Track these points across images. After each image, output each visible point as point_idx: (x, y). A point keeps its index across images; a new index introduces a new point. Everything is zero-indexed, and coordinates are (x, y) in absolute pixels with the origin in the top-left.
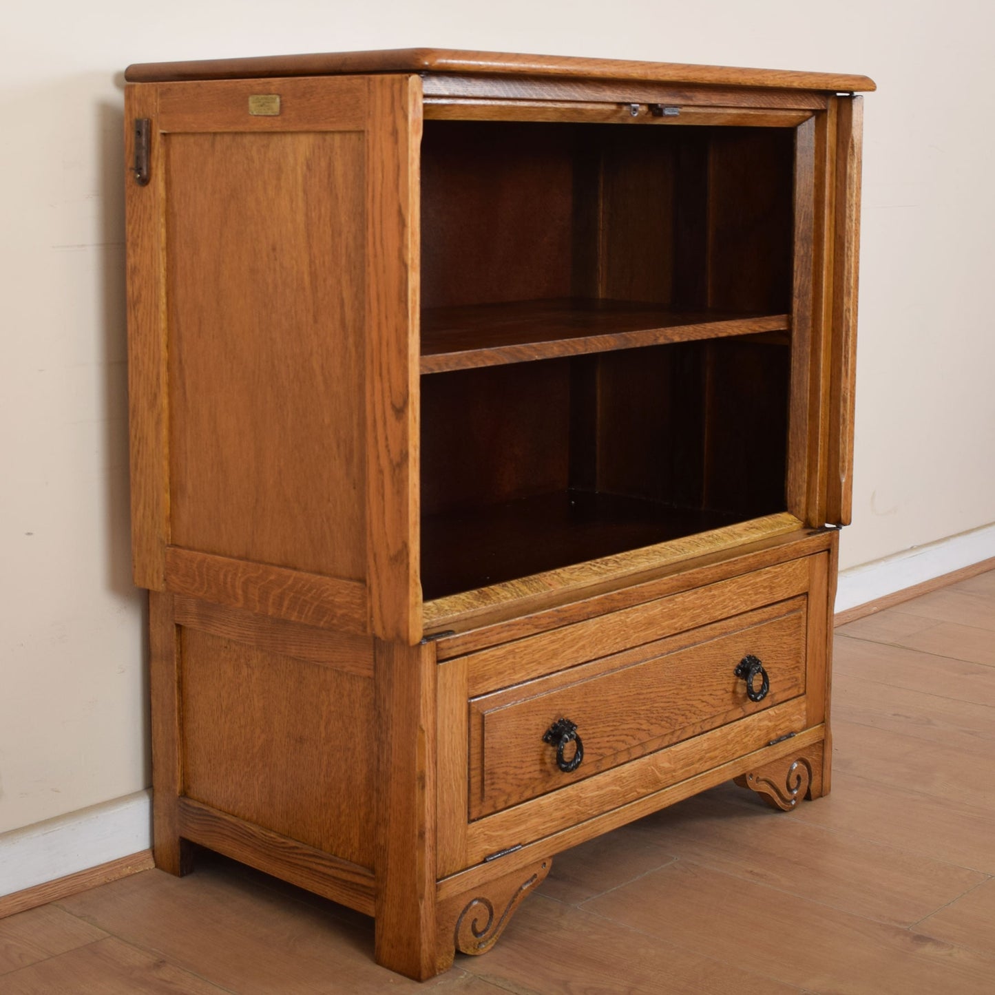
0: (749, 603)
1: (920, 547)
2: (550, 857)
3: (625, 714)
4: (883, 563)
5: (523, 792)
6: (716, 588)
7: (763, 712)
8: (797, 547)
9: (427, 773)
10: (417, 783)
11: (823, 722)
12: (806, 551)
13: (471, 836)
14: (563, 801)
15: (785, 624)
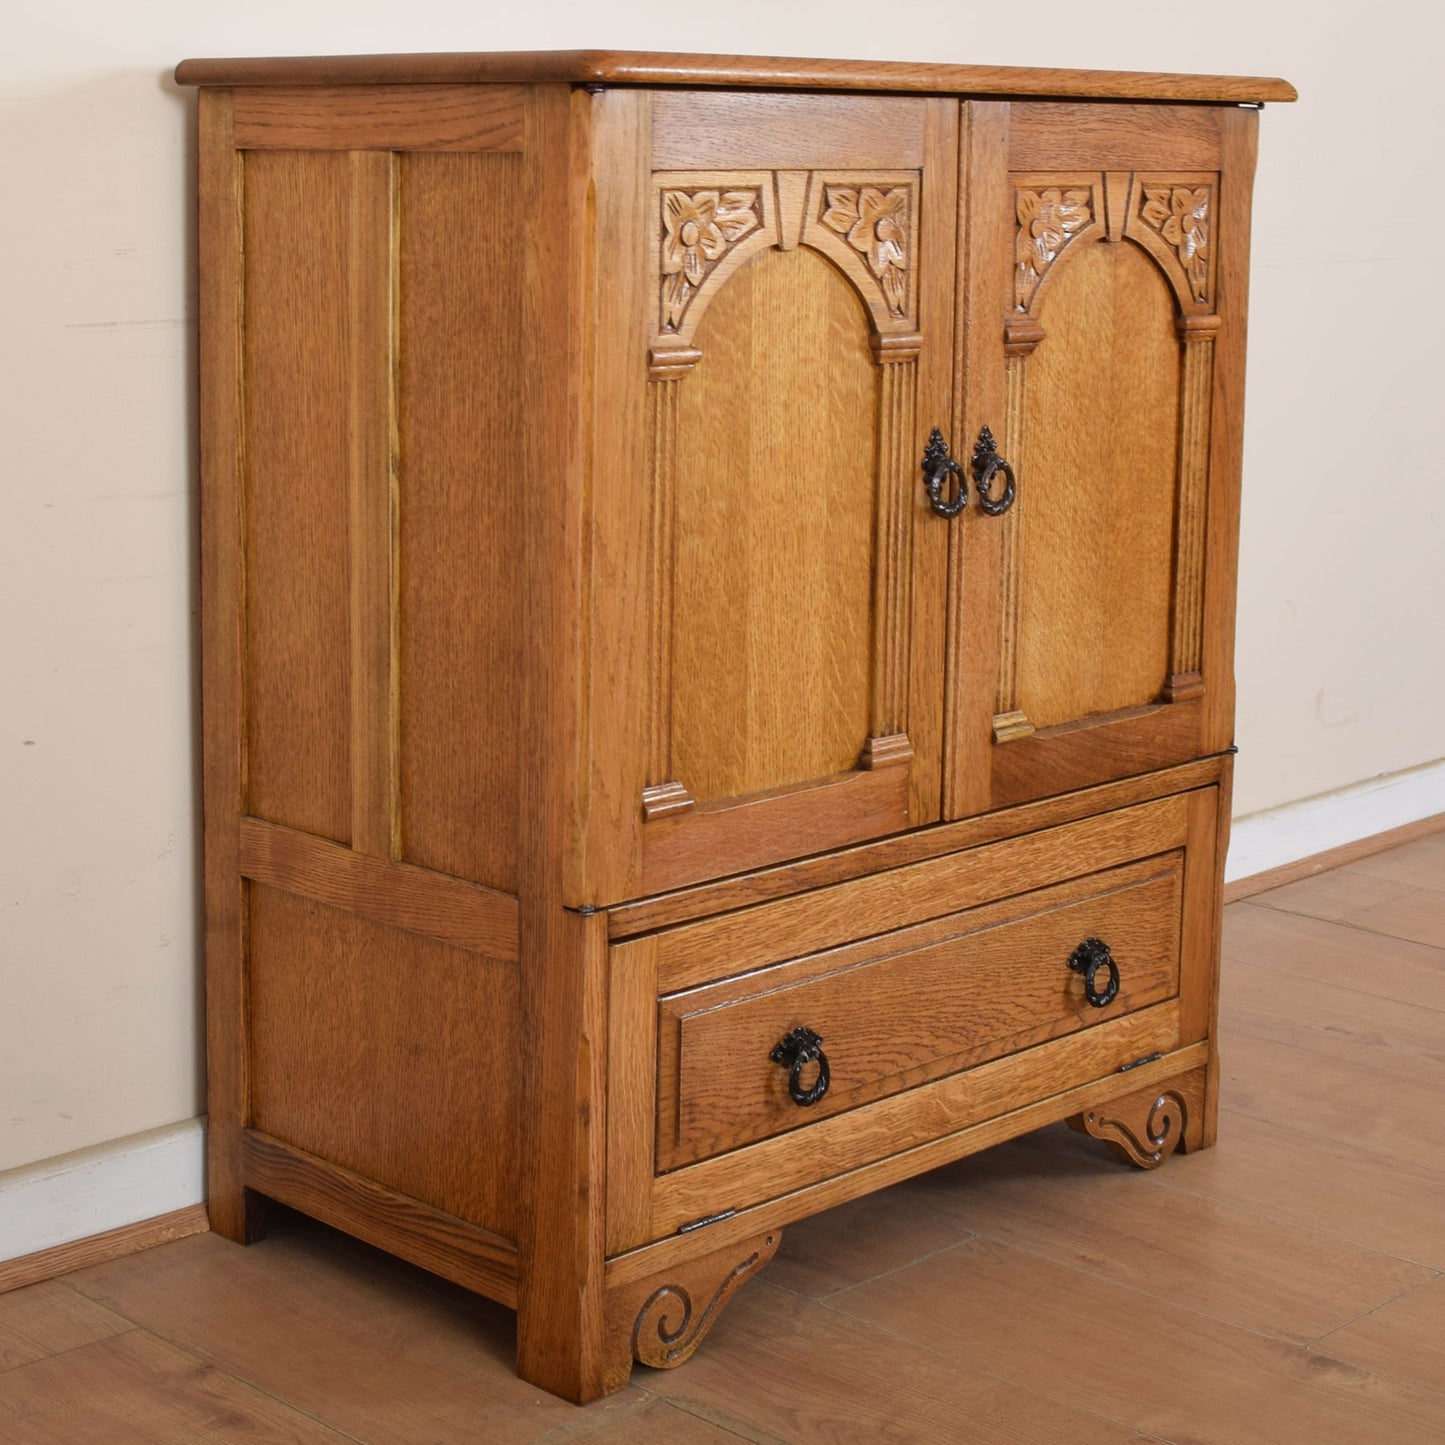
0: (1092, 861)
1: (1392, 774)
2: (778, 1229)
3: (896, 1023)
4: (1333, 798)
5: (739, 1133)
6: (1041, 839)
7: (1112, 1022)
8: (1167, 778)
9: (592, 1103)
10: (577, 1116)
11: (1206, 1038)
12: (1180, 784)
13: (659, 1196)
14: (800, 1148)
15: (1147, 893)
